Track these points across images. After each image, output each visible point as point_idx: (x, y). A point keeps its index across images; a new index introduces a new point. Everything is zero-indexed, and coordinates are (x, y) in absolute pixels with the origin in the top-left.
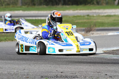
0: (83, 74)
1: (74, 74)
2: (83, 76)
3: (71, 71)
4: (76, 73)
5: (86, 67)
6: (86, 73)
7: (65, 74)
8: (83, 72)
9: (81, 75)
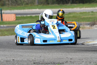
0: (88, 60)
1: (81, 60)
2: (89, 62)
3: (79, 58)
4: (83, 60)
5: (91, 54)
6: (91, 59)
7: (74, 60)
8: (89, 59)
9: (87, 61)
